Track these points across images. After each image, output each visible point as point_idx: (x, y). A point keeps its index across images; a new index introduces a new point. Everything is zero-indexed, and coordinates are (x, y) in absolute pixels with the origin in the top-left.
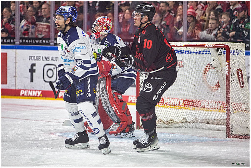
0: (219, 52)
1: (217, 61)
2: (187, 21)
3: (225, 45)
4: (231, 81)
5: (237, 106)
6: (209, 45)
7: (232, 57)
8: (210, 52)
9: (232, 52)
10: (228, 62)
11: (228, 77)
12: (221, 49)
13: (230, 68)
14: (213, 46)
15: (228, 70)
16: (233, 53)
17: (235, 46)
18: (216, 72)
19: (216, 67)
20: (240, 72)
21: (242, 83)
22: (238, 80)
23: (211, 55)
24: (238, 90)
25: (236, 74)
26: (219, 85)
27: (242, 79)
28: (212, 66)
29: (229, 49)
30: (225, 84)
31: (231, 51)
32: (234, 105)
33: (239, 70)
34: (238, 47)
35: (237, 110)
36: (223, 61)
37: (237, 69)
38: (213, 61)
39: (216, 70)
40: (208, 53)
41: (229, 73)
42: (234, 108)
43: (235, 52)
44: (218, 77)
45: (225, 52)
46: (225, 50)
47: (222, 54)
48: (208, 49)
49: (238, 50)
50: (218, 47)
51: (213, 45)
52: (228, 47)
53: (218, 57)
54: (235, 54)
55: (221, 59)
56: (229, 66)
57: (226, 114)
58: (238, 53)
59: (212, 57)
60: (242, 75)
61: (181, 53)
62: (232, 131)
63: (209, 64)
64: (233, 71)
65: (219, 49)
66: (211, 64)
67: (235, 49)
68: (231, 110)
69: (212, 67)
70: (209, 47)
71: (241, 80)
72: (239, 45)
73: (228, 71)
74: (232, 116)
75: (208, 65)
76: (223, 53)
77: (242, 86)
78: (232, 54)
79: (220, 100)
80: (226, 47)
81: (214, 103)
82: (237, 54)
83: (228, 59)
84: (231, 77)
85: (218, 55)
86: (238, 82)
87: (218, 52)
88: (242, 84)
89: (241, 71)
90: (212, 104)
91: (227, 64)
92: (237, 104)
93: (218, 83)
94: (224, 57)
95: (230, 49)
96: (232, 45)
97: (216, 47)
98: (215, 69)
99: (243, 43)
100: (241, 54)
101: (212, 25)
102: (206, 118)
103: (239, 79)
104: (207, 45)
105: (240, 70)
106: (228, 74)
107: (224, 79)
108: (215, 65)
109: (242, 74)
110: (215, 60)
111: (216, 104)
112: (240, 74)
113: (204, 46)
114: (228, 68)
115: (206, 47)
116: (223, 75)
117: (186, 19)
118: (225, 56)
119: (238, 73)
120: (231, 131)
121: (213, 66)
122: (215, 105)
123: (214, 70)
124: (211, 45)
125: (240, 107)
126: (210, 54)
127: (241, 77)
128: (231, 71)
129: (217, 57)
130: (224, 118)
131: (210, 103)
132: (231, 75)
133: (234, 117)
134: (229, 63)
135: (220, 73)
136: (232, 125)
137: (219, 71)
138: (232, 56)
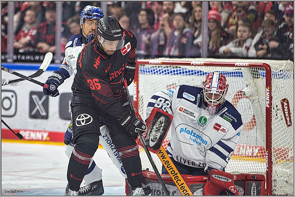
0: (255, 74)
1: (252, 86)
2: (209, 29)
3: (264, 64)
4: (273, 117)
5: (282, 154)
6: (241, 64)
7: (275, 81)
8: (241, 73)
9: (274, 75)
10: (268, 88)
11: (269, 111)
12: (259, 69)
13: (272, 97)
14: (246, 66)
15: (269, 99)
16: (276, 75)
17: (278, 66)
18: (250, 103)
19: (250, 96)
20: (285, 104)
21: (288, 119)
22: (283, 115)
23: (243, 79)
24: (283, 130)
25: (280, 107)
26: (255, 122)
27: (289, 114)
28: (244, 94)
29: (270, 69)
30: (264, 120)
31: (272, 73)
32: (278, 151)
33: (284, 100)
34: (283, 67)
35: (282, 159)
36: (261, 86)
37: (281, 99)
38: (247, 86)
39: (250, 100)
40: (240, 76)
41: (270, 104)
42: (278, 156)
43: (278, 75)
44: (254, 111)
45: (263, 73)
46: (265, 72)
47: (259, 78)
48: (238, 69)
49: (282, 71)
50: (253, 67)
51: (247, 64)
52: (269, 66)
53: (254, 81)
54: (279, 77)
55: (258, 84)
56: (270, 94)
57: (265, 164)
58: (283, 75)
59: (245, 82)
60: (289, 108)
61: (199, 75)
62: (275, 190)
63: (241, 92)
64: (277, 102)
65: (256, 70)
66: (243, 90)
67: (279, 70)
68: (273, 159)
69: (245, 96)
70: (241, 66)
71: (287, 115)
72: (284, 64)
73: (269, 101)
74: (275, 168)
75: (239, 93)
76: (261, 75)
77: (289, 123)
78: (274, 77)
79: (257, 144)
80: (265, 67)
81: (248, 148)
82: (281, 77)
83: (269, 84)
84: (272, 111)
85: (254, 78)
86: (284, 118)
87: (253, 73)
88: (288, 121)
89: (288, 102)
90: (244, 151)
91: (268, 92)
92: (283, 150)
93: (254, 119)
94: (262, 81)
95: (272, 70)
96: (275, 64)
97: (251, 66)
98: (249, 98)
99: (290, 61)
100: (287, 78)
101: (242, 34)
102: (237, 170)
103: (285, 114)
104: (238, 64)
105: (286, 101)
106: (269, 106)
107: (262, 114)
108: (249, 93)
109: (288, 106)
110: (249, 85)
111: (251, 150)
112: (286, 106)
113: (233, 65)
114: (269, 97)
115: (236, 67)
116: (261, 108)
117: (206, 25)
118: (265, 80)
119: (283, 104)
120: (273, 189)
121: (247, 95)
122: (249, 152)
123: (248, 100)
124: (244, 64)
125: (286, 155)
126: (242, 76)
127: (287, 110)
128: (273, 102)
129: (251, 81)
130: (263, 170)
131: (241, 148)
132: (274, 108)
133: (278, 169)
134: (270, 90)
135: (256, 104)
136: (275, 181)
137: (255, 101)
138: (274, 79)
